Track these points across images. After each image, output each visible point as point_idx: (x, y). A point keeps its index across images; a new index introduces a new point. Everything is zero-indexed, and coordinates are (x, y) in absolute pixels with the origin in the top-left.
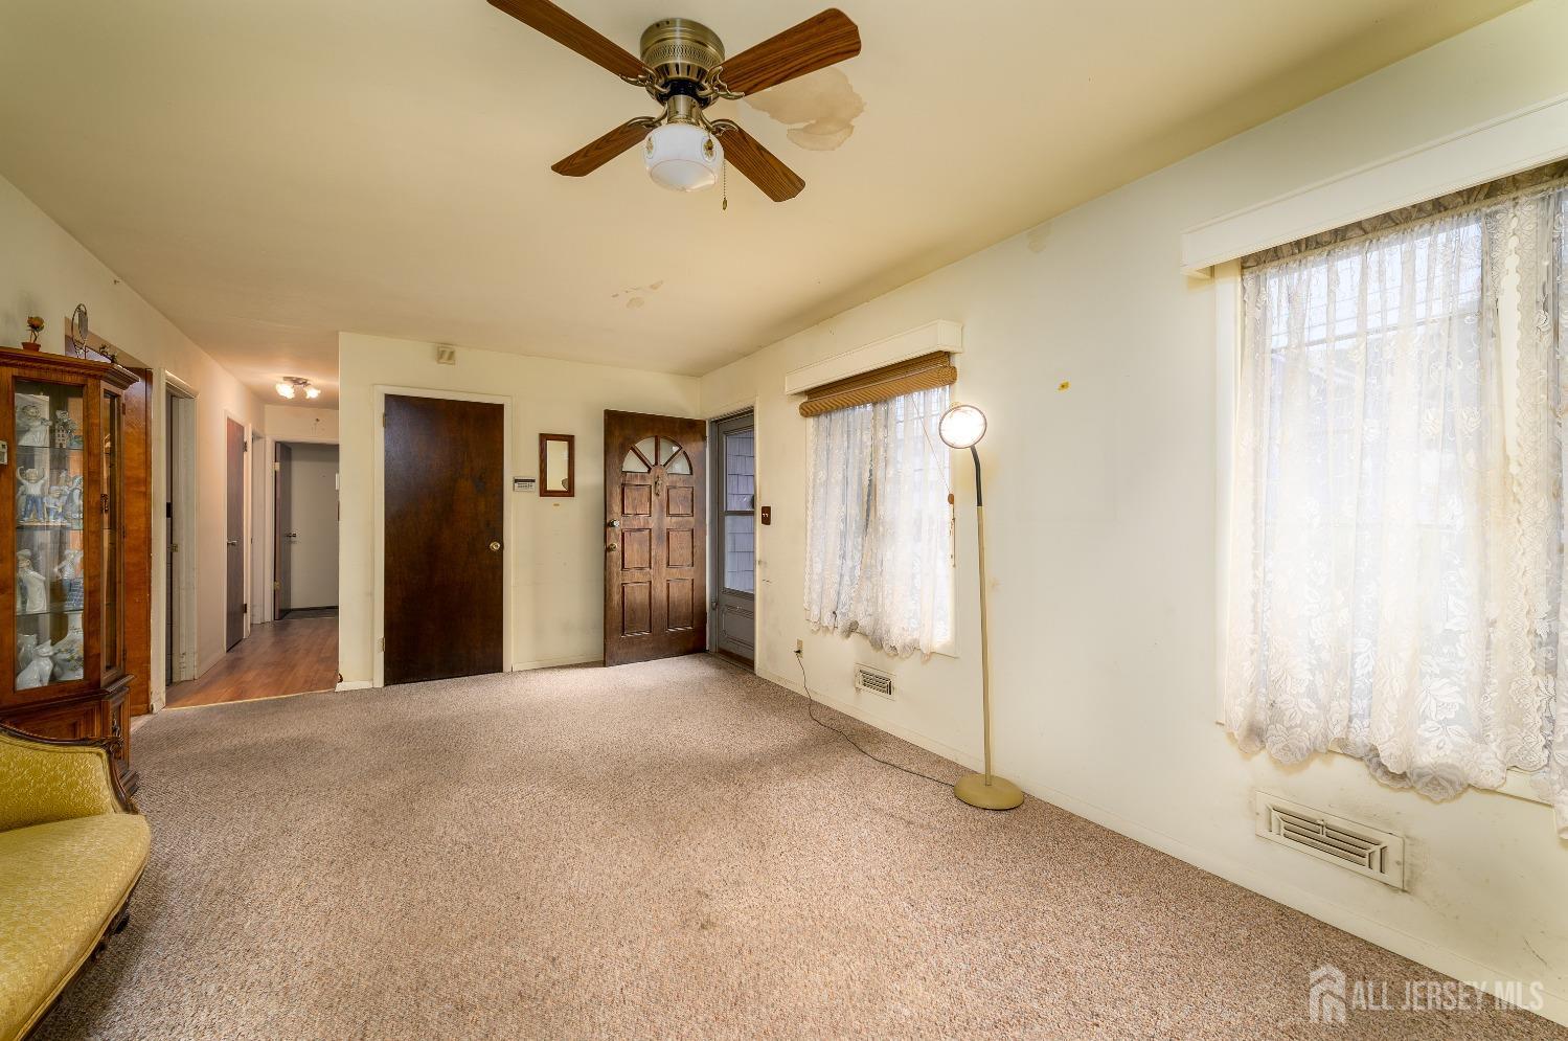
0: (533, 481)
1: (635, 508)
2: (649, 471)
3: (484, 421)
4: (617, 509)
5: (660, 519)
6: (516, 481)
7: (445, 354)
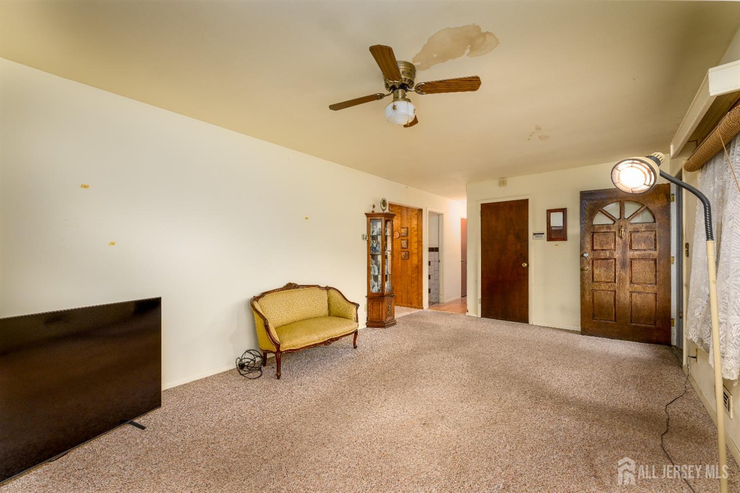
0: (543, 234)
1: (601, 245)
2: (614, 224)
3: (521, 207)
4: (588, 246)
5: (624, 253)
6: (534, 234)
7: (503, 183)
